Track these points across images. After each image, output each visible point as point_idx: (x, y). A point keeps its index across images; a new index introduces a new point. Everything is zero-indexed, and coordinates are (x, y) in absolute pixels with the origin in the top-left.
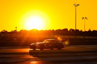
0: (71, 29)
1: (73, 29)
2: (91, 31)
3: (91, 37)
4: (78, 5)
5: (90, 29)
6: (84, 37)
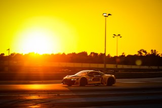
0: (92, 53)
2: (124, 56)
3: (125, 67)
4: (109, 15)
5: (123, 53)
6: (116, 66)
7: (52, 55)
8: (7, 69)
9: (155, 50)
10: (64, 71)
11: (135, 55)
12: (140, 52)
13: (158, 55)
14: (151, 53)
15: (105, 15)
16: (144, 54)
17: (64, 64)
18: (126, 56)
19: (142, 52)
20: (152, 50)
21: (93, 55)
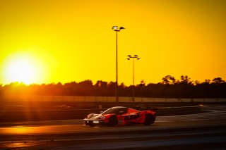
0: (98, 82)
1: (103, 81)
2: (144, 85)
3: (146, 100)
4: (121, 28)
5: (142, 82)
6: (133, 100)
7: (44, 85)
9: (187, 77)
10: (60, 108)
11: (159, 84)
12: (165, 79)
13: (191, 83)
14: (180, 81)
15: (115, 28)
16: (171, 82)
17: (59, 98)
18: (146, 85)
19: (168, 79)
20: (182, 77)
21: (100, 84)
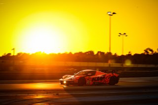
0: (98, 52)
1: (102, 52)
2: (131, 55)
4: (114, 13)
5: (130, 52)
6: (122, 65)
7: (59, 54)
8: (11, 68)
11: (142, 54)
12: (146, 51)
14: (157, 52)
15: (109, 13)
17: (70, 64)
19: (148, 51)
21: (99, 54)
